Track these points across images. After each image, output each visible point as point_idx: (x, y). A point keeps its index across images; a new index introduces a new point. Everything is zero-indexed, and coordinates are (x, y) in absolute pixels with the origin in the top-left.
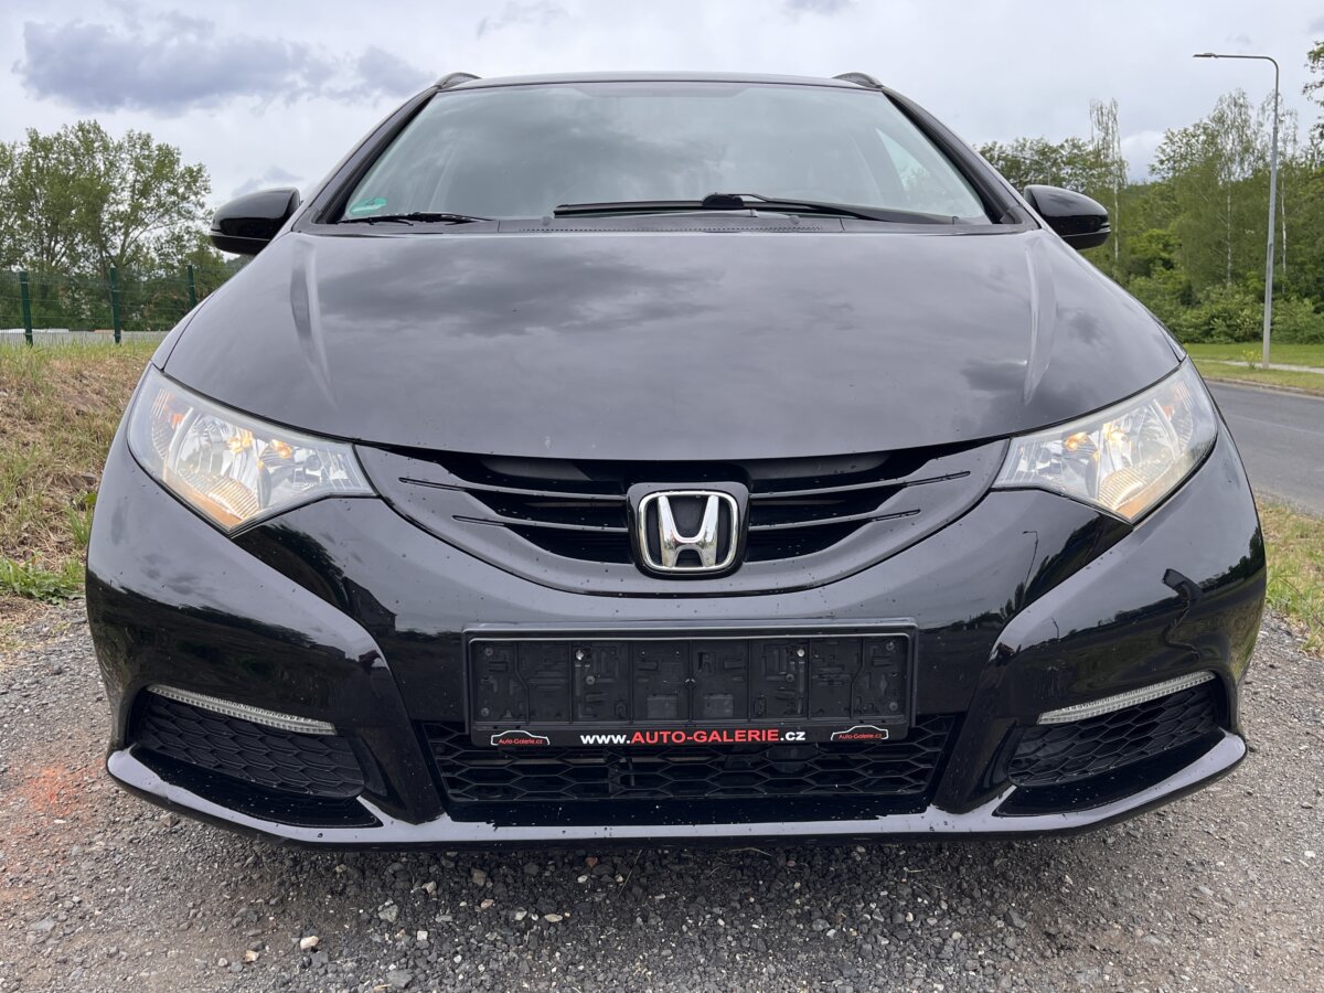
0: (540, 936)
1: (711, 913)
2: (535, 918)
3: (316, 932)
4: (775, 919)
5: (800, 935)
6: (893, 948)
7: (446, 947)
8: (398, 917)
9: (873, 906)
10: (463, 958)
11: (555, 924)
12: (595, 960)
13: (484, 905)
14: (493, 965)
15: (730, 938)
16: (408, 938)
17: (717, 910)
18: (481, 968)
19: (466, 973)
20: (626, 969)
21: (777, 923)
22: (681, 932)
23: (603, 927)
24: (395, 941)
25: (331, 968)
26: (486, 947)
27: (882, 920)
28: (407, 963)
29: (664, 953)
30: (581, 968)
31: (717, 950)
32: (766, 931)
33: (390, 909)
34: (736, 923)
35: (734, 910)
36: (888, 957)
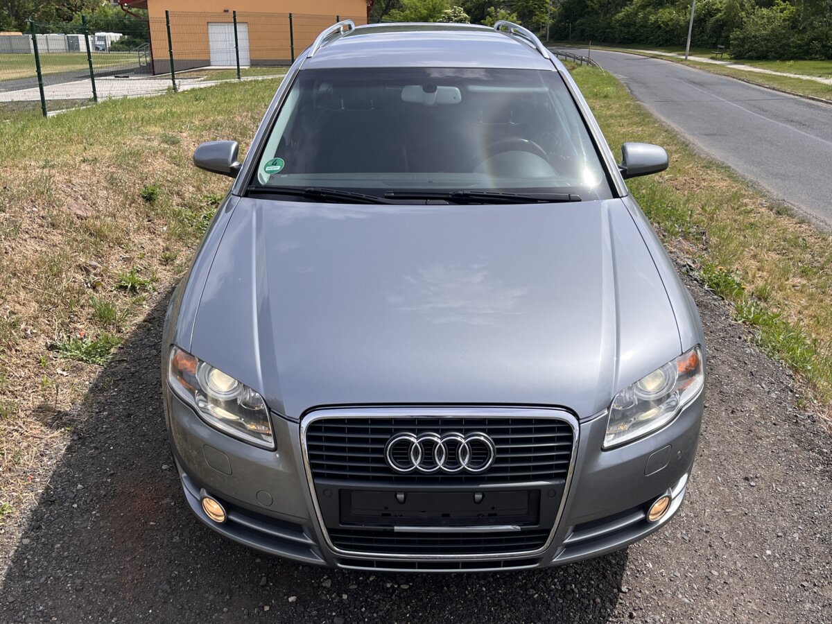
0: (400, 597)
1: (479, 584)
2: (396, 586)
3: (294, 593)
4: (510, 588)
5: (522, 597)
6: (564, 604)
7: (357, 603)
8: (331, 586)
9: (556, 580)
10: (366, 609)
11: (405, 590)
12: (426, 610)
13: (371, 579)
14: (380, 613)
15: (488, 598)
16: (338, 598)
17: (482, 582)
18: (375, 615)
19: (368, 618)
20: (441, 615)
21: (510, 590)
22: (465, 594)
23: (429, 591)
24: (333, 599)
25: (306, 614)
26: (375, 603)
27: (560, 588)
28: (340, 612)
29: (458, 606)
30: (421, 614)
31: (483, 605)
32: (505, 594)
33: (327, 581)
34: (491, 589)
35: (489, 582)
36: (562, 610)
